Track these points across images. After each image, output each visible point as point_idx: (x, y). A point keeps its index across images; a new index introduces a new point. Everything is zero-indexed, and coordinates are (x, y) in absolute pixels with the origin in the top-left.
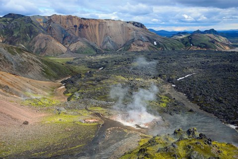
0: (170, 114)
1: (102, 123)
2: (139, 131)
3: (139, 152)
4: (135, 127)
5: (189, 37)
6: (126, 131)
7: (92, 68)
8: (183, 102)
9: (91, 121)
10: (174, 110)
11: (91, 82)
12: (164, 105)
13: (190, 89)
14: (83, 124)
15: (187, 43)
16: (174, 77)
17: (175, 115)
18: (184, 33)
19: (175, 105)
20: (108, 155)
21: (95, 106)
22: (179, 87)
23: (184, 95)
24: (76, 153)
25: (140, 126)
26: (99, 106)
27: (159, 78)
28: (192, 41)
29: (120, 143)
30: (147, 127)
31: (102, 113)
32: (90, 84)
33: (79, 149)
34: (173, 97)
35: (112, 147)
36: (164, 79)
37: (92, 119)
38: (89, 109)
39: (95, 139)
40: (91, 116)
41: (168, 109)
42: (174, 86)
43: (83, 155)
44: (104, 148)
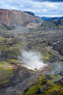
0: (52, 62)
1: (16, 68)
2: (37, 72)
3: (42, 83)
4: (34, 70)
5: (58, 20)
6: (30, 72)
7: (6, 37)
8: (58, 56)
9: (10, 67)
10: (53, 60)
11: (6, 46)
12: (48, 58)
13: (61, 49)
14: (6, 69)
15: (57, 24)
16: (52, 42)
17: (54, 63)
18: (56, 18)
19: (54, 58)
20: (23, 86)
21: (11, 59)
22: (55, 47)
23: (58, 52)
24: (5, 85)
25: (37, 69)
26: (13, 59)
27: (44, 43)
28: (60, 23)
29: (28, 79)
30: (41, 70)
31: (15, 62)
32: (6, 47)
33: (7, 83)
34: (52, 54)
35: (24, 81)
36: (47, 44)
37: (10, 66)
38: (8, 60)
39: (14, 77)
40: (9, 64)
41: (50, 60)
42: (52, 47)
43: (9, 86)
44: (20, 82)
